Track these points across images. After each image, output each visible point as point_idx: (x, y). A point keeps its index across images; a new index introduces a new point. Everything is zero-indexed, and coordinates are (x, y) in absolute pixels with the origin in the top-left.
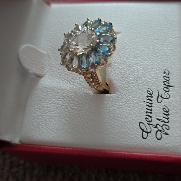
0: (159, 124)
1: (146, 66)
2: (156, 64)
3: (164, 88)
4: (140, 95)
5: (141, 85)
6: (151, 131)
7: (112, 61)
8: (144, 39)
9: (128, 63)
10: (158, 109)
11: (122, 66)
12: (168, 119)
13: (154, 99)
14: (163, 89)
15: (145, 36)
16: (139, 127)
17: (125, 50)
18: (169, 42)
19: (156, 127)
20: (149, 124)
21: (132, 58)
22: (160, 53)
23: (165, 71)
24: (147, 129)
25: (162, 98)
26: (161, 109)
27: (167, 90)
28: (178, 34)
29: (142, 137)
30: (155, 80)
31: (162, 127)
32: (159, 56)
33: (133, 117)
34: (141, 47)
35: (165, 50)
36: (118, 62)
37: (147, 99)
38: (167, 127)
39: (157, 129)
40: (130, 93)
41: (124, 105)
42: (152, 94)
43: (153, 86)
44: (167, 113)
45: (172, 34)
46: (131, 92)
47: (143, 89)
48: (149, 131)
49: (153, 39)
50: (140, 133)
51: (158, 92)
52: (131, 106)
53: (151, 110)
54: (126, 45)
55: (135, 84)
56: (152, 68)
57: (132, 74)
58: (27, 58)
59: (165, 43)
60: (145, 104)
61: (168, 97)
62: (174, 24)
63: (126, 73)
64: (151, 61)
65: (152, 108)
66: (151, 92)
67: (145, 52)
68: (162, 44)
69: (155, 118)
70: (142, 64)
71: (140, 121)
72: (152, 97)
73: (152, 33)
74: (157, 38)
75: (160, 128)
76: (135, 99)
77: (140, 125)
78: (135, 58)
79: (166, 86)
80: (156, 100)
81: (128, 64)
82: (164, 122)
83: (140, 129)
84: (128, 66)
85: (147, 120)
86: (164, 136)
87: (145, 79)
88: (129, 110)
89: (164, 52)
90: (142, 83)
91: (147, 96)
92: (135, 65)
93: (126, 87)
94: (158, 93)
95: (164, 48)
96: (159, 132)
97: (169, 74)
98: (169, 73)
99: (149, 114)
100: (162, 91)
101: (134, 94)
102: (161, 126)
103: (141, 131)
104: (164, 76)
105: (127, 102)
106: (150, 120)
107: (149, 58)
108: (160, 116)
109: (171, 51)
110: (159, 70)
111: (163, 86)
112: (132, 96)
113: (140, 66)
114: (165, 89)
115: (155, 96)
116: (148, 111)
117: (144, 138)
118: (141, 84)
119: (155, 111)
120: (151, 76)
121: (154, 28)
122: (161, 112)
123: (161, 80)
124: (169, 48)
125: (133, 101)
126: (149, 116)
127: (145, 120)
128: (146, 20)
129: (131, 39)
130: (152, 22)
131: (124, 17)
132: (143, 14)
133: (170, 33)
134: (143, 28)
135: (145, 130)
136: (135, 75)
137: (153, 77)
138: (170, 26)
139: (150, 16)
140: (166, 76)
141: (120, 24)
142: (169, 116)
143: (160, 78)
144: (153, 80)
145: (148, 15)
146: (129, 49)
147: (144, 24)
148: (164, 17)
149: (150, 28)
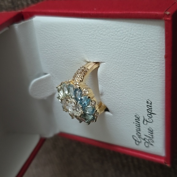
0: (146, 138)
1: (132, 96)
2: (140, 94)
7: (103, 91)
8: (127, 70)
9: (116, 93)
11: (112, 95)
12: (152, 136)
13: (141, 121)
14: (147, 115)
17: (112, 80)
18: (150, 74)
19: (144, 140)
20: (139, 137)
21: (119, 88)
22: (142, 84)
23: (148, 101)
25: (147, 121)
27: (150, 116)
28: (159, 64)
29: (135, 144)
30: (140, 108)
32: (141, 87)
35: (147, 81)
36: (108, 91)
37: (136, 121)
38: (152, 141)
41: (120, 123)
42: (139, 118)
43: (139, 112)
44: (151, 132)
45: (153, 65)
47: (131, 114)
48: (140, 141)
49: (135, 70)
51: (144, 117)
52: (125, 124)
53: (139, 129)
54: (111, 75)
55: (125, 110)
56: (137, 98)
57: (121, 102)
59: (146, 75)
60: (135, 125)
61: (151, 121)
62: (155, 52)
63: (116, 101)
66: (138, 116)
67: (129, 82)
68: (144, 75)
69: (143, 134)
70: (128, 94)
71: (133, 135)
72: (139, 120)
73: (133, 64)
74: (138, 69)
75: (147, 141)
77: (133, 137)
78: (122, 88)
79: (149, 113)
81: (116, 94)
82: (149, 137)
83: (133, 139)
84: (117, 95)
85: (138, 134)
86: (150, 145)
89: (146, 83)
91: (136, 119)
92: (122, 94)
93: (118, 112)
95: (145, 80)
96: (146, 143)
97: (151, 104)
98: (151, 103)
102: (148, 139)
103: (134, 141)
104: (147, 105)
105: (122, 122)
106: (140, 135)
107: (133, 89)
109: (152, 83)
110: (143, 100)
113: (127, 96)
115: (141, 119)
116: (137, 129)
117: (137, 144)
120: (137, 104)
121: (135, 57)
122: (147, 131)
123: (145, 108)
124: (150, 80)
126: (138, 132)
127: (136, 134)
128: (126, 48)
129: (115, 69)
130: (132, 50)
131: (104, 42)
132: (123, 39)
133: (150, 63)
134: (125, 57)
135: (137, 140)
136: (124, 103)
137: (138, 105)
138: (151, 55)
139: (130, 42)
140: (149, 105)
141: (103, 52)
142: (153, 134)
143: (144, 106)
144: (138, 108)
145: (127, 40)
146: (115, 79)
147: (125, 53)
148: (144, 44)
149: (131, 57)
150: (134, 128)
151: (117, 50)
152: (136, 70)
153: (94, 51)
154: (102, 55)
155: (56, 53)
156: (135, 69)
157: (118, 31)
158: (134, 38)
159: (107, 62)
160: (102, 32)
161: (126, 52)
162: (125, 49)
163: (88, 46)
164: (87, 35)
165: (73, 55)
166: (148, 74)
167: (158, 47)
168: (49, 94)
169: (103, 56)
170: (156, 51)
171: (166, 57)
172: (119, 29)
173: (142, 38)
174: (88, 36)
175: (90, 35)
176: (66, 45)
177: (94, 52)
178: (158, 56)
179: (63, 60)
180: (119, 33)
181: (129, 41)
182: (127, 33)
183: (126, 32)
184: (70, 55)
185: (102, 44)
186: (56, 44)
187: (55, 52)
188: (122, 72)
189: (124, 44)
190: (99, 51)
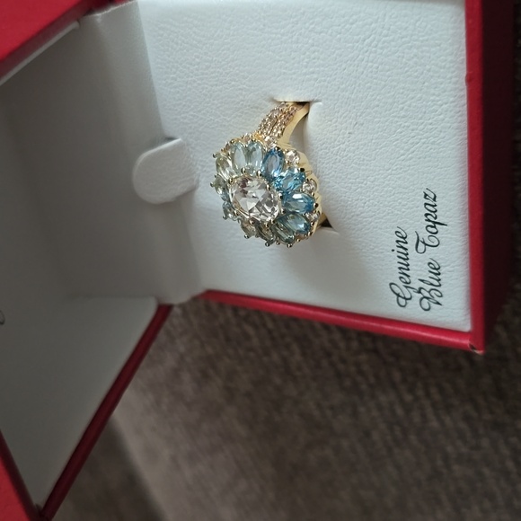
0: (425, 288)
1: (387, 182)
2: (408, 177)
3: (426, 227)
4: (384, 238)
5: (383, 221)
6: (411, 297)
8: (375, 117)
9: (349, 176)
10: (420, 263)
11: (338, 184)
12: (438, 280)
13: (411, 246)
15: (375, 109)
16: (390, 289)
17: (338, 145)
18: (431, 124)
19: (419, 292)
20: (407, 287)
21: (356, 163)
22: (413, 152)
23: (428, 192)
24: (404, 294)
25: (426, 245)
26: (424, 264)
27: (434, 230)
28: (452, 99)
29: (397, 304)
30: (409, 211)
31: (429, 292)
32: (411, 159)
34: (370, 137)
35: (424, 143)
36: (330, 173)
37: (397, 246)
38: (438, 293)
39: (420, 296)
42: (406, 238)
43: (406, 223)
44: (436, 270)
45: (438, 101)
46: (367, 233)
47: (387, 228)
48: (408, 296)
50: (393, 297)
51: (418, 235)
53: (407, 265)
55: (370, 220)
56: (400, 186)
57: (362, 200)
59: (422, 127)
60: (396, 253)
61: (436, 243)
62: (442, 70)
63: (349, 197)
64: (395, 170)
65: (408, 261)
66: (403, 233)
67: (380, 149)
68: (417, 129)
69: (416, 278)
70: (378, 179)
71: (391, 281)
72: (406, 243)
73: (390, 101)
74: (402, 113)
75: (427, 295)
76: (377, 246)
78: (363, 165)
79: (431, 224)
80: (415, 249)
81: (350, 179)
82: (432, 284)
83: (392, 293)
84: (352, 183)
85: (403, 280)
86: (433, 306)
87: (389, 210)
89: (421, 149)
91: (398, 241)
92: (365, 180)
93: (355, 225)
94: (416, 237)
95: (421, 139)
96: (425, 300)
97: (434, 199)
98: (435, 197)
99: (405, 271)
100: (424, 233)
102: (428, 290)
103: (396, 296)
104: (426, 204)
106: (408, 281)
107: (390, 164)
108: (425, 276)
109: (437, 146)
110: (414, 190)
111: (424, 224)
113: (376, 183)
114: (430, 229)
115: (412, 241)
116: (401, 266)
117: (401, 306)
118: (382, 218)
119: (415, 267)
120: (400, 203)
121: (394, 83)
122: (425, 269)
123: (420, 211)
124: (432, 140)
126: (404, 274)
127: (398, 279)
128: (372, 62)
129: (345, 117)
130: (387, 67)
131: (318, 51)
132: (364, 40)
133: (432, 98)
134: (369, 84)
135: (401, 294)
136: (369, 201)
137: (403, 205)
138: (432, 77)
139: (382, 48)
140: (431, 202)
141: (315, 76)
142: (440, 277)
143: (417, 207)
144: (404, 212)
145: (375, 42)
146: (347, 143)
147: (370, 75)
148: (415, 51)
149: (385, 86)
150: (394, 263)
151: (351, 68)
152: (399, 117)
153: (294, 73)
154: (312, 82)
155: (199, 84)
156: (394, 114)
157: (351, 21)
158: (391, 38)
159: (327, 99)
160: (313, 26)
161: (371, 72)
162: (370, 64)
163: (279, 61)
164: (276, 34)
165: (241, 87)
166: (425, 125)
167: (450, 58)
168: (179, 189)
169: (316, 85)
170: (444, 67)
171: (469, 80)
172: (354, 17)
173: (412, 36)
174: (279, 36)
175: (283, 35)
176: (223, 63)
177: (294, 76)
178: (451, 78)
179: (215, 102)
180: (354, 26)
181: (380, 45)
182: (373, 25)
183: (371, 24)
184: (233, 86)
185: (313, 56)
186: (197, 60)
187: (195, 81)
188: (362, 124)
189: (367, 54)
190: (305, 74)
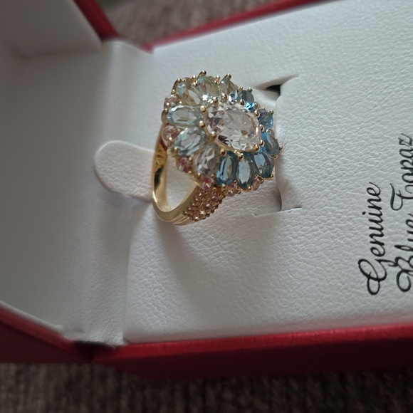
0: (402, 256)
1: (359, 136)
2: (381, 126)
3: (403, 176)
4: (354, 200)
5: (353, 178)
6: (386, 274)
7: (286, 140)
8: (349, 79)
9: (319, 137)
10: (397, 223)
11: (307, 146)
13: (385, 204)
14: (401, 178)
15: (349, 72)
16: (359, 270)
17: (310, 110)
18: (403, 73)
19: (396, 264)
20: (380, 261)
21: (327, 123)
22: (387, 101)
23: (403, 137)
24: (376, 273)
25: (403, 198)
26: (401, 223)
27: (411, 178)
29: (367, 292)
30: (383, 161)
31: (409, 262)
32: (385, 108)
33: (344, 252)
34: (344, 96)
35: (397, 91)
36: (299, 138)
37: (370, 207)
39: (398, 269)
40: (331, 200)
41: (321, 228)
42: (379, 194)
43: (380, 175)
46: (334, 198)
47: (358, 186)
48: (381, 275)
49: (368, 74)
50: (363, 282)
51: (393, 187)
52: (337, 227)
53: (381, 229)
54: (311, 98)
55: (339, 180)
56: (373, 137)
57: (330, 160)
58: (114, 168)
60: (366, 218)
63: (317, 159)
64: (368, 122)
65: (382, 224)
66: (376, 189)
67: (352, 105)
68: (389, 80)
69: (392, 245)
70: (350, 134)
71: (361, 257)
72: (380, 200)
73: (364, 62)
75: (406, 266)
76: (344, 212)
77: (360, 267)
78: (334, 123)
79: (407, 171)
80: (390, 205)
81: (319, 140)
82: (411, 249)
83: (361, 274)
85: (375, 251)
87: (361, 164)
88: (333, 237)
89: (395, 97)
90: (355, 175)
91: (370, 201)
92: (336, 137)
93: (320, 190)
94: (392, 190)
95: (394, 88)
96: (404, 275)
97: (410, 143)
98: (411, 140)
99: (378, 239)
100: (401, 184)
101: (341, 201)
102: (407, 259)
103: (365, 279)
104: (401, 150)
105: (328, 221)
106: (382, 251)
107: (363, 117)
108: (402, 239)
110: (388, 138)
111: (400, 173)
112: (337, 207)
113: (347, 139)
114: (407, 178)
115: (386, 196)
116: (373, 231)
117: (373, 293)
118: (352, 176)
119: (390, 230)
120: (373, 155)
121: (368, 48)
122: (403, 229)
123: (395, 159)
124: (406, 86)
125: (339, 217)
126: (377, 242)
127: (370, 252)
129: (320, 84)
131: (300, 40)
133: (403, 52)
135: (373, 274)
136: (338, 159)
137: (377, 156)
140: (406, 147)
143: (392, 155)
144: (377, 164)
146: (319, 106)
147: (346, 46)
148: (387, 21)
150: (365, 230)
152: (371, 74)
154: (292, 63)
156: (368, 72)
158: (366, 17)
159: (304, 73)
166: (398, 75)
169: (295, 64)
173: (383, 11)
